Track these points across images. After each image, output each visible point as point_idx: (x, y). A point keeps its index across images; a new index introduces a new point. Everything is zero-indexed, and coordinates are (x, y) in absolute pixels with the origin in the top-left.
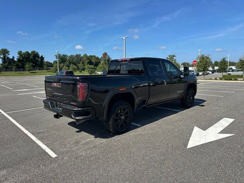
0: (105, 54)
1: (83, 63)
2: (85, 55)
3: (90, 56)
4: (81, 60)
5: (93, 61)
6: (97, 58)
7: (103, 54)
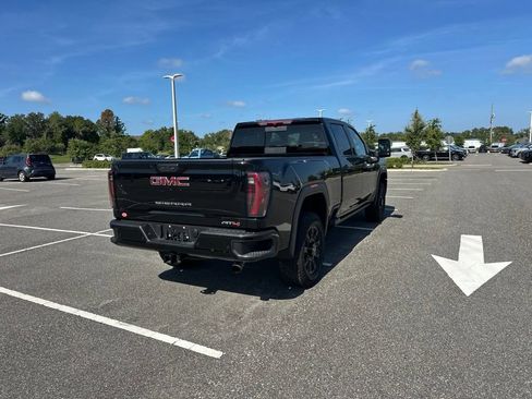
0: (108, 114)
1: (50, 134)
2: (56, 115)
3: (69, 118)
4: (44, 128)
5: (76, 129)
6: (88, 124)
7: (103, 114)
